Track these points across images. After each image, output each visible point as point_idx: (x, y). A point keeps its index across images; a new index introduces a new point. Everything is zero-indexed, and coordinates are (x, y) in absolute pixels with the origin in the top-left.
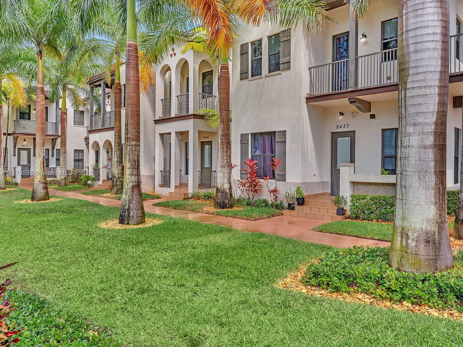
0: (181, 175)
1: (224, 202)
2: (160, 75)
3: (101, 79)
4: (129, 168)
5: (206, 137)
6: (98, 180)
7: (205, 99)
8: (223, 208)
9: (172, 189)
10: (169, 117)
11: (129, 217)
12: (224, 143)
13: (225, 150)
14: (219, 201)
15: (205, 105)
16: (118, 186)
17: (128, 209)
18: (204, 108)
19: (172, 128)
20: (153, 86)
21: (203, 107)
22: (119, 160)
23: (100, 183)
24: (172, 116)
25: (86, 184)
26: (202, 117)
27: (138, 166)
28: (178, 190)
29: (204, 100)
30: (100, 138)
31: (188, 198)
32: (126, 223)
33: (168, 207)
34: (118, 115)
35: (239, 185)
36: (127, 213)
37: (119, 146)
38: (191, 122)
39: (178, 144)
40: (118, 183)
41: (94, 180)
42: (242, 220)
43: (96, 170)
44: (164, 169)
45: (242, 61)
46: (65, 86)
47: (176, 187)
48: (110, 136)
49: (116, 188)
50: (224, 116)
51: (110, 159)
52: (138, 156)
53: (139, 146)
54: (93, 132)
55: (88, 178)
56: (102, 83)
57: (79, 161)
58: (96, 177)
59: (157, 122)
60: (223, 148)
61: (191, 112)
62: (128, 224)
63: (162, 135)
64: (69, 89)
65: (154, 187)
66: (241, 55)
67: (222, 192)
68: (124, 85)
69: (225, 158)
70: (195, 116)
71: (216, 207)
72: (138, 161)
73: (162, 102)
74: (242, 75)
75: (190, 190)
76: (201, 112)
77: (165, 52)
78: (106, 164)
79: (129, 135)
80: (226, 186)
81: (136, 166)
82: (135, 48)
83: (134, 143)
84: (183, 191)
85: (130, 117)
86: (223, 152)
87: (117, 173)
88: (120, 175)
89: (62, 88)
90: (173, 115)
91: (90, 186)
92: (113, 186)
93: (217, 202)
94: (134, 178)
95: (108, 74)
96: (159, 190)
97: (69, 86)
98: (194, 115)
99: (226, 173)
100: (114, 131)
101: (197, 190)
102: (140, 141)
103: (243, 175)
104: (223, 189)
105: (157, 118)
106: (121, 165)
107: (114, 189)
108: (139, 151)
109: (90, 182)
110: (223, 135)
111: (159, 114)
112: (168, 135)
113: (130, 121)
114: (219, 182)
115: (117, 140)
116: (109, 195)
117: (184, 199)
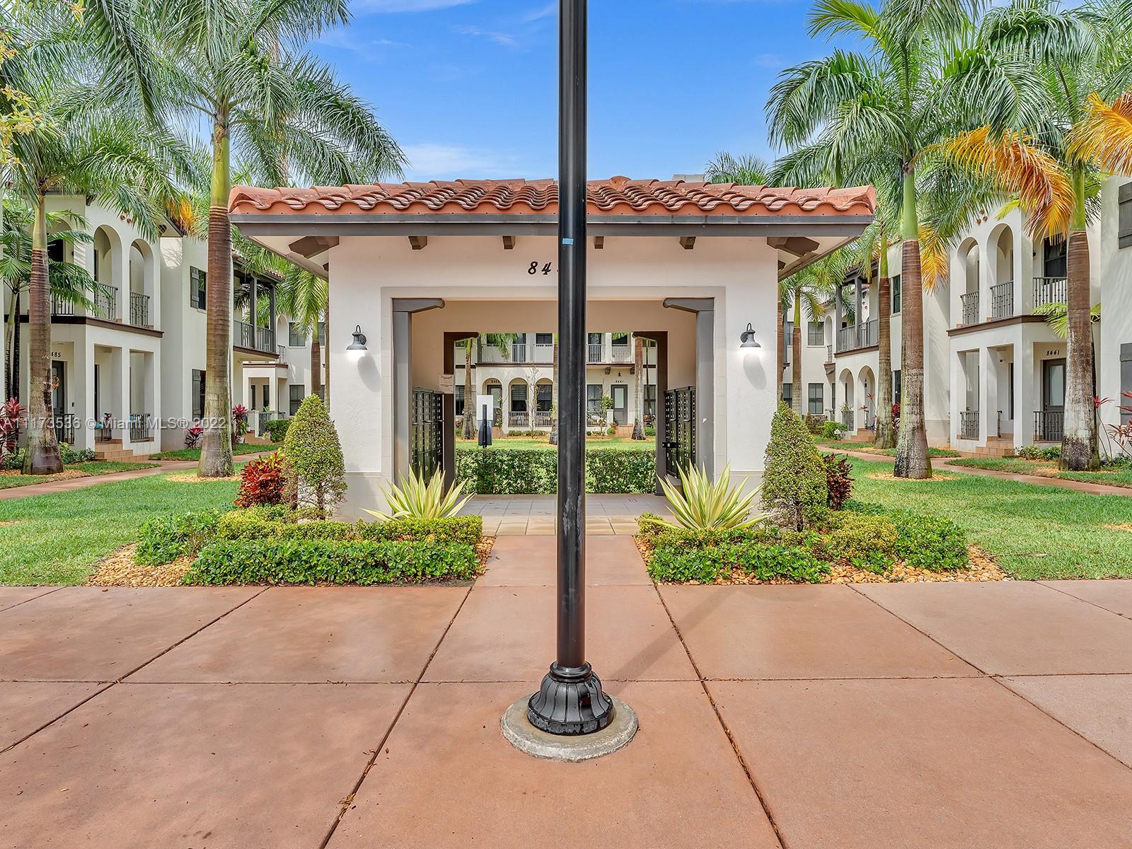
0: (1001, 419)
1: (1077, 461)
2: (958, 255)
3: (855, 273)
4: (908, 405)
5: (1053, 352)
6: (851, 428)
7: (1049, 285)
8: (1076, 469)
9: (982, 442)
10: (976, 324)
11: (907, 468)
12: (1078, 363)
13: (1080, 375)
14: (1067, 458)
15: (1049, 296)
16: (886, 436)
17: (907, 458)
18: (1045, 302)
19: (982, 341)
20: (945, 278)
21: (1043, 301)
22: (886, 397)
23: (855, 433)
24: (980, 322)
25: (831, 435)
26: (1041, 319)
27: (921, 401)
28: (994, 444)
29: (1045, 289)
30: (854, 364)
31: (1013, 457)
32: (903, 475)
33: (971, 466)
34: (885, 328)
35: (1114, 434)
36: (905, 463)
37: (886, 375)
38: (1018, 328)
39: (993, 368)
40: (886, 432)
41: (843, 428)
42: (1108, 487)
43: (848, 414)
44: (967, 409)
45: (1121, 216)
46: (799, 290)
47: (990, 439)
48: (872, 360)
49: (882, 439)
50: (1077, 318)
51: (871, 396)
52: (921, 388)
53: (923, 375)
54: (842, 355)
55: (835, 426)
56: (856, 279)
57: (815, 400)
58: (847, 423)
59: (952, 333)
60: (1075, 371)
61: (1018, 311)
62: (907, 476)
63: (962, 354)
64: (804, 293)
65: (949, 439)
66: (1120, 204)
67: (1073, 444)
68: (897, 278)
69: (1079, 387)
70: (1026, 319)
71: (1062, 468)
72: (921, 394)
73: (963, 299)
74: (1123, 240)
75: (1018, 443)
76: (1040, 310)
77: (964, 227)
78: (863, 404)
79: (908, 362)
80: (1083, 435)
81: (919, 402)
82: (915, 246)
83: (914, 371)
84: (1003, 445)
85: (909, 338)
86: (1076, 377)
87: (884, 417)
88: (888, 419)
89: (794, 294)
90: (982, 320)
91: (837, 438)
92: (878, 437)
93: (1065, 460)
94: (915, 418)
95: (867, 264)
96: (957, 445)
97: (805, 289)
98: (1023, 317)
99: (1082, 413)
100: (878, 351)
101: (1031, 445)
102: (923, 368)
103: (1126, 417)
104: (1075, 438)
105: (954, 327)
106: (890, 405)
107: (879, 440)
108: (922, 382)
109: (837, 432)
110: (1074, 350)
111: (958, 320)
112: (975, 353)
113: (908, 343)
114: (1069, 428)
115: (884, 366)
116: (872, 449)
117: (1005, 457)
